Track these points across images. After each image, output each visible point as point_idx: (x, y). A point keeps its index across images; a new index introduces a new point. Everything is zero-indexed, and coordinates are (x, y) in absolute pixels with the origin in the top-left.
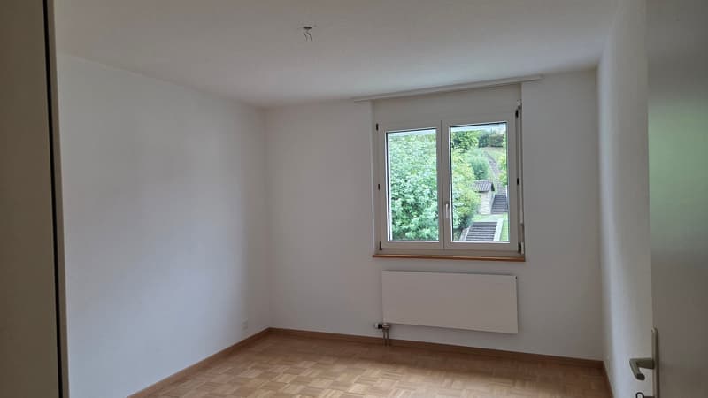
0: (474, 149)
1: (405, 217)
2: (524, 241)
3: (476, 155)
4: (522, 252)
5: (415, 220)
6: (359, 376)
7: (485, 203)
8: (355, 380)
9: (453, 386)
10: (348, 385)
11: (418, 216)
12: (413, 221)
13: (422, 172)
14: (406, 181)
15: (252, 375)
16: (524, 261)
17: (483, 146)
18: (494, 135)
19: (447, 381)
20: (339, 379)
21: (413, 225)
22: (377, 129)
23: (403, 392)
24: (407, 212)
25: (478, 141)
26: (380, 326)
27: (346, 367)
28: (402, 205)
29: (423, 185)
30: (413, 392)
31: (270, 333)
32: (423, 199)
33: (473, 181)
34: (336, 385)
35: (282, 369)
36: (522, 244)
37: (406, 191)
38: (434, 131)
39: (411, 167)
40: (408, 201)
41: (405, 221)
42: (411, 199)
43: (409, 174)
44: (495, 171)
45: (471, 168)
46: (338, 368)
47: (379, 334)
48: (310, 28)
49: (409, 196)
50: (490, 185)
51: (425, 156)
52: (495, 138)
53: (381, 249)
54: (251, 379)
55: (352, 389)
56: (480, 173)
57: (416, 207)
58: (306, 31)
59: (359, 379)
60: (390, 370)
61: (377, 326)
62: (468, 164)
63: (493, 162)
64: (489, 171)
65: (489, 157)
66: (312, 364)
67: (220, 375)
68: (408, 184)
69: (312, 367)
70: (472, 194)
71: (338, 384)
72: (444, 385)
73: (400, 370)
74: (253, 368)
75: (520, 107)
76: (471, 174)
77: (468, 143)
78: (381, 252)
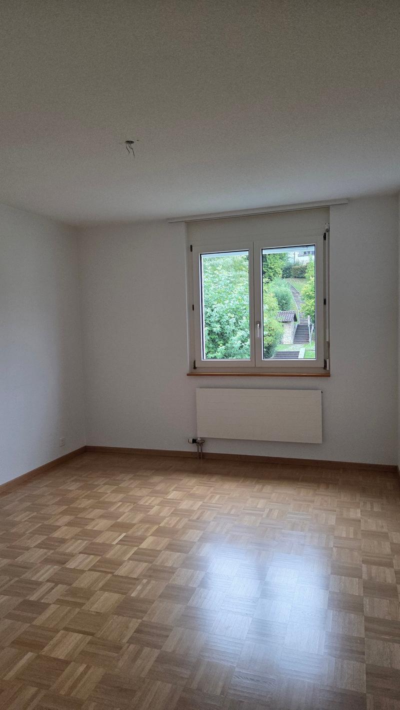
0: (278, 279)
1: (211, 345)
2: (329, 358)
3: (280, 285)
4: (328, 369)
5: (222, 348)
6: (176, 485)
7: (288, 334)
8: (172, 489)
9: (264, 490)
10: (167, 493)
11: (224, 344)
12: (218, 350)
13: (227, 301)
14: (212, 310)
15: (73, 487)
16: (329, 376)
17: (286, 278)
18: (297, 267)
19: (258, 487)
20: (158, 488)
21: (219, 354)
22: (191, 250)
23: (218, 496)
24: (213, 341)
25: (281, 272)
26: (194, 441)
27: (163, 478)
28: (209, 334)
29: (229, 314)
30: (227, 497)
31: (86, 451)
32: (229, 328)
33: (278, 311)
34: (155, 493)
35: (101, 481)
36: (328, 361)
37: (212, 319)
38: (247, 253)
39: (217, 296)
40: (215, 329)
41: (211, 350)
42: (217, 328)
43: (215, 303)
44: (297, 301)
45: (275, 298)
46: (156, 479)
47: (193, 449)
48: (132, 142)
49: (215, 325)
50: (293, 316)
51: (231, 285)
52: (297, 269)
53: (195, 368)
54: (71, 491)
55: (170, 496)
56: (283, 303)
57: (222, 336)
58: (128, 145)
59: (176, 487)
60: (205, 479)
61: (191, 440)
62: (272, 295)
63: (296, 293)
64: (292, 301)
65: (292, 287)
66: (131, 476)
67: (42, 488)
68: (214, 314)
69: (131, 479)
70: (276, 324)
71: (157, 492)
72: (255, 490)
73: (214, 479)
74: (73, 481)
75: (328, 230)
76: (275, 304)
77: (272, 274)
78: (195, 371)
